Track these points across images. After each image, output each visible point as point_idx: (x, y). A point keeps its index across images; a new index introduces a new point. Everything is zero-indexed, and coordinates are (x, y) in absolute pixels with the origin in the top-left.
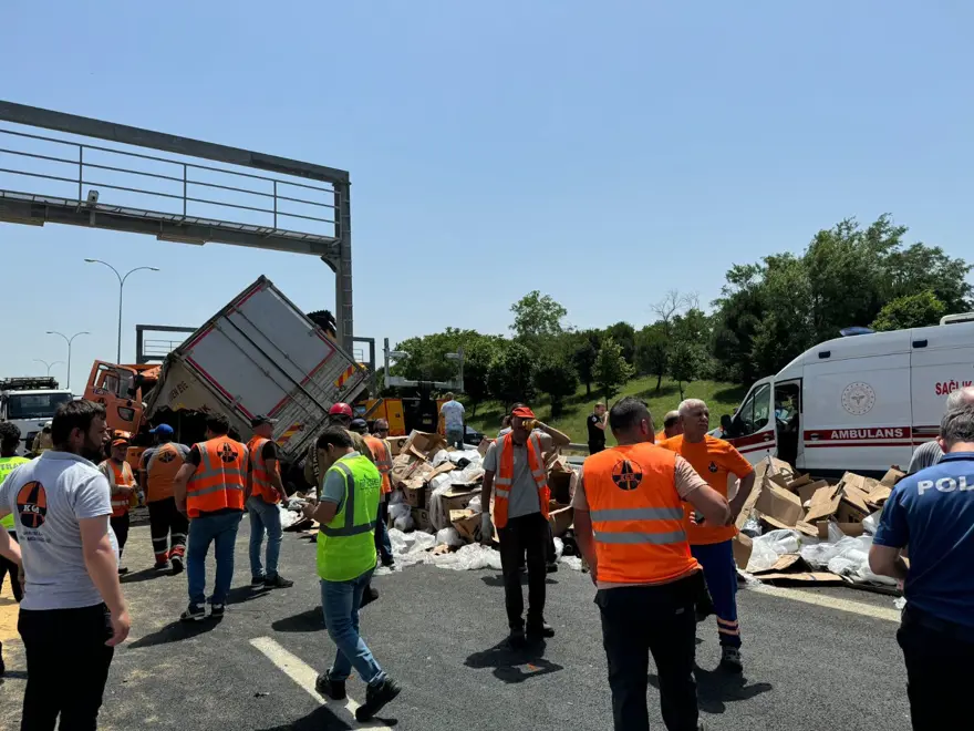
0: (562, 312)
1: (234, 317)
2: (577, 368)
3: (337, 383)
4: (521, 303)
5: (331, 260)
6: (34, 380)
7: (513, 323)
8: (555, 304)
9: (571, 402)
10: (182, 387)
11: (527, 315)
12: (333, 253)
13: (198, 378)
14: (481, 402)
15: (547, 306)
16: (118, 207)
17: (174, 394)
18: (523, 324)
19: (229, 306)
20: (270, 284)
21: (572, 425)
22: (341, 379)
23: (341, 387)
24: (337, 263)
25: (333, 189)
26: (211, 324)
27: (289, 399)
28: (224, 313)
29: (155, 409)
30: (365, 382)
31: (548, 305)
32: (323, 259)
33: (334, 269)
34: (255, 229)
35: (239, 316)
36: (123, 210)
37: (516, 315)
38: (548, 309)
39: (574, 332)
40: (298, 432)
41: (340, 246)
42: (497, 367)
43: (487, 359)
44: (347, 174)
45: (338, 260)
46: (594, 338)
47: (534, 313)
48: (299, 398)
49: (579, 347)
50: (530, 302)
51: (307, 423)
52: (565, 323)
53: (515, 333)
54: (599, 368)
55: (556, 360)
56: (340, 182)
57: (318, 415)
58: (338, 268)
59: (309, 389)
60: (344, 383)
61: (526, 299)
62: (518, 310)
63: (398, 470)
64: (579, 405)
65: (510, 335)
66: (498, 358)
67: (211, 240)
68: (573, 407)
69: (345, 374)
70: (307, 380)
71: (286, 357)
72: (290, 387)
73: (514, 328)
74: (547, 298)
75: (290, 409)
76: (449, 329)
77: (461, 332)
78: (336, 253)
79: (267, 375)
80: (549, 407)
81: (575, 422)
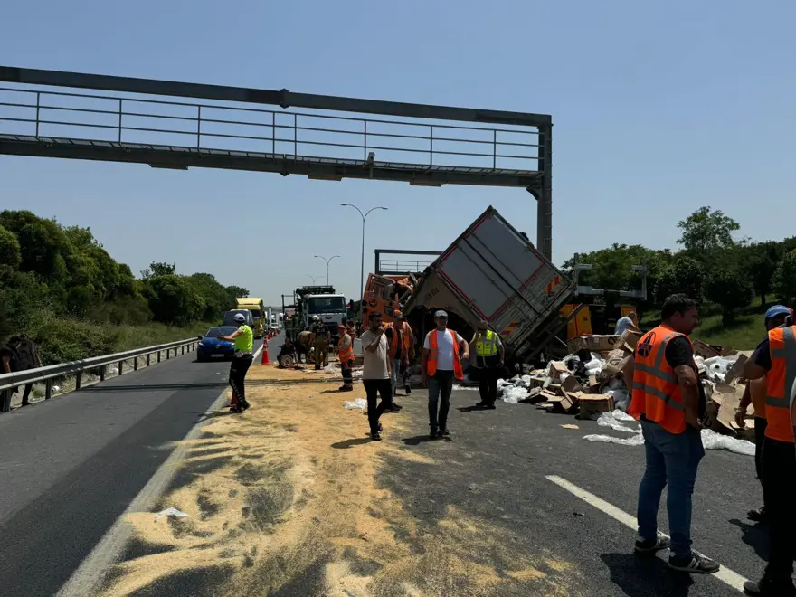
0: (735, 226)
1: (471, 239)
2: (752, 280)
3: (546, 289)
4: (689, 219)
5: (535, 190)
6: (319, 288)
7: (681, 237)
8: (727, 219)
9: (745, 313)
10: (435, 291)
11: (696, 230)
12: (536, 184)
13: (446, 285)
14: (647, 311)
15: (718, 221)
16: (387, 163)
17: (429, 297)
18: (691, 238)
19: (467, 231)
20: (495, 212)
21: (747, 335)
22: (550, 286)
23: (551, 293)
24: (539, 192)
25: (537, 131)
26: (455, 245)
27: (509, 302)
28: (463, 236)
29: (412, 307)
30: (570, 289)
31: (720, 219)
32: (528, 190)
33: (537, 197)
34: (479, 170)
35: (474, 238)
36: (391, 165)
37: (684, 230)
38: (719, 224)
39: (749, 244)
40: (517, 328)
41: (543, 177)
42: (667, 278)
43: (655, 271)
44: (550, 117)
45: (541, 190)
46: (771, 250)
47: (703, 228)
48: (517, 300)
49: (755, 259)
50: (700, 217)
51: (524, 321)
52: (736, 236)
53: (683, 247)
54: (779, 280)
55: (731, 272)
56: (543, 124)
57: (531, 315)
58: (541, 196)
59: (524, 294)
60: (553, 290)
61: (695, 215)
62: (686, 226)
63: (614, 362)
64: (754, 317)
65: (676, 248)
66: (667, 269)
67: (447, 182)
68: (749, 317)
69: (553, 283)
70: (523, 287)
71: (508, 269)
72: (510, 293)
73: (682, 242)
74: (718, 213)
75: (510, 309)
76: (615, 245)
77: (628, 247)
78: (538, 184)
79: (493, 282)
80: (719, 318)
81: (750, 332)
